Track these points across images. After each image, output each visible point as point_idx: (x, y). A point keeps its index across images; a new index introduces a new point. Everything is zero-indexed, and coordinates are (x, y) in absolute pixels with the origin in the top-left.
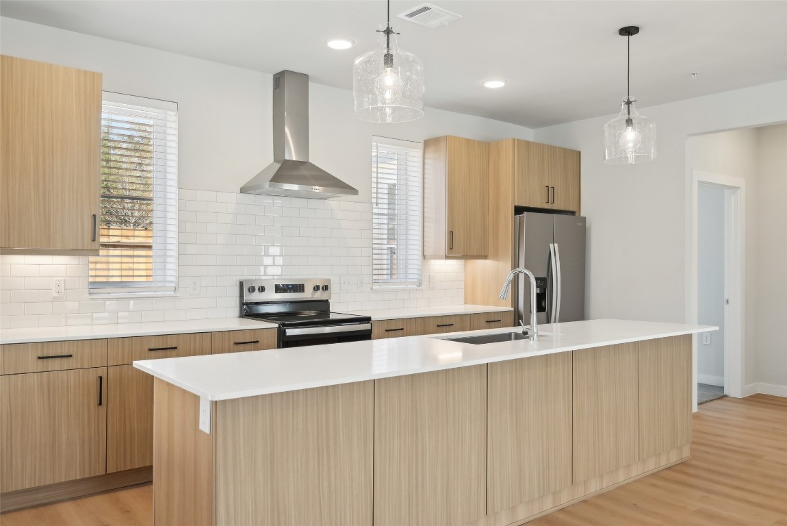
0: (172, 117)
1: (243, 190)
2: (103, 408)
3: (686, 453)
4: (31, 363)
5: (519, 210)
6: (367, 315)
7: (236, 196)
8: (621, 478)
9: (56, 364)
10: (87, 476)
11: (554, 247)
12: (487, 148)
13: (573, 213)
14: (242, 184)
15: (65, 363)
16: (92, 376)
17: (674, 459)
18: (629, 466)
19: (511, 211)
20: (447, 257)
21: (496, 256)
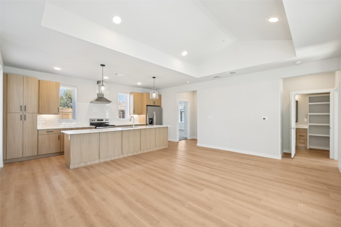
0: (76, 89)
1: (91, 102)
2: (60, 141)
3: (167, 147)
4: (45, 133)
5: (147, 106)
6: (114, 125)
7: (89, 104)
8: (152, 150)
9: (50, 133)
10: (56, 152)
11: (154, 113)
12: (142, 94)
13: (160, 106)
14: (90, 101)
15: (52, 133)
16: (57, 135)
17: (164, 147)
18: (153, 148)
19: (146, 106)
20: (133, 114)
21: (144, 114)
